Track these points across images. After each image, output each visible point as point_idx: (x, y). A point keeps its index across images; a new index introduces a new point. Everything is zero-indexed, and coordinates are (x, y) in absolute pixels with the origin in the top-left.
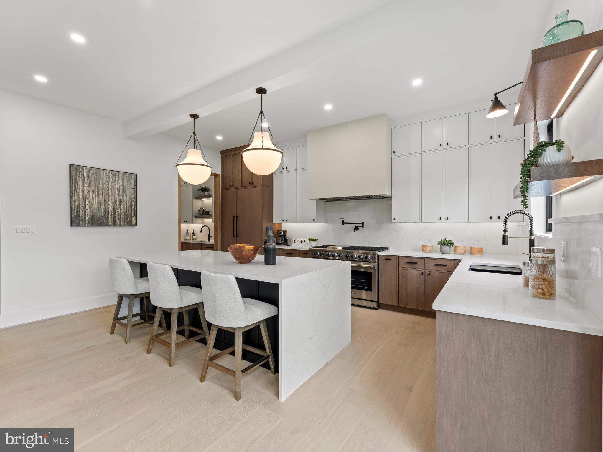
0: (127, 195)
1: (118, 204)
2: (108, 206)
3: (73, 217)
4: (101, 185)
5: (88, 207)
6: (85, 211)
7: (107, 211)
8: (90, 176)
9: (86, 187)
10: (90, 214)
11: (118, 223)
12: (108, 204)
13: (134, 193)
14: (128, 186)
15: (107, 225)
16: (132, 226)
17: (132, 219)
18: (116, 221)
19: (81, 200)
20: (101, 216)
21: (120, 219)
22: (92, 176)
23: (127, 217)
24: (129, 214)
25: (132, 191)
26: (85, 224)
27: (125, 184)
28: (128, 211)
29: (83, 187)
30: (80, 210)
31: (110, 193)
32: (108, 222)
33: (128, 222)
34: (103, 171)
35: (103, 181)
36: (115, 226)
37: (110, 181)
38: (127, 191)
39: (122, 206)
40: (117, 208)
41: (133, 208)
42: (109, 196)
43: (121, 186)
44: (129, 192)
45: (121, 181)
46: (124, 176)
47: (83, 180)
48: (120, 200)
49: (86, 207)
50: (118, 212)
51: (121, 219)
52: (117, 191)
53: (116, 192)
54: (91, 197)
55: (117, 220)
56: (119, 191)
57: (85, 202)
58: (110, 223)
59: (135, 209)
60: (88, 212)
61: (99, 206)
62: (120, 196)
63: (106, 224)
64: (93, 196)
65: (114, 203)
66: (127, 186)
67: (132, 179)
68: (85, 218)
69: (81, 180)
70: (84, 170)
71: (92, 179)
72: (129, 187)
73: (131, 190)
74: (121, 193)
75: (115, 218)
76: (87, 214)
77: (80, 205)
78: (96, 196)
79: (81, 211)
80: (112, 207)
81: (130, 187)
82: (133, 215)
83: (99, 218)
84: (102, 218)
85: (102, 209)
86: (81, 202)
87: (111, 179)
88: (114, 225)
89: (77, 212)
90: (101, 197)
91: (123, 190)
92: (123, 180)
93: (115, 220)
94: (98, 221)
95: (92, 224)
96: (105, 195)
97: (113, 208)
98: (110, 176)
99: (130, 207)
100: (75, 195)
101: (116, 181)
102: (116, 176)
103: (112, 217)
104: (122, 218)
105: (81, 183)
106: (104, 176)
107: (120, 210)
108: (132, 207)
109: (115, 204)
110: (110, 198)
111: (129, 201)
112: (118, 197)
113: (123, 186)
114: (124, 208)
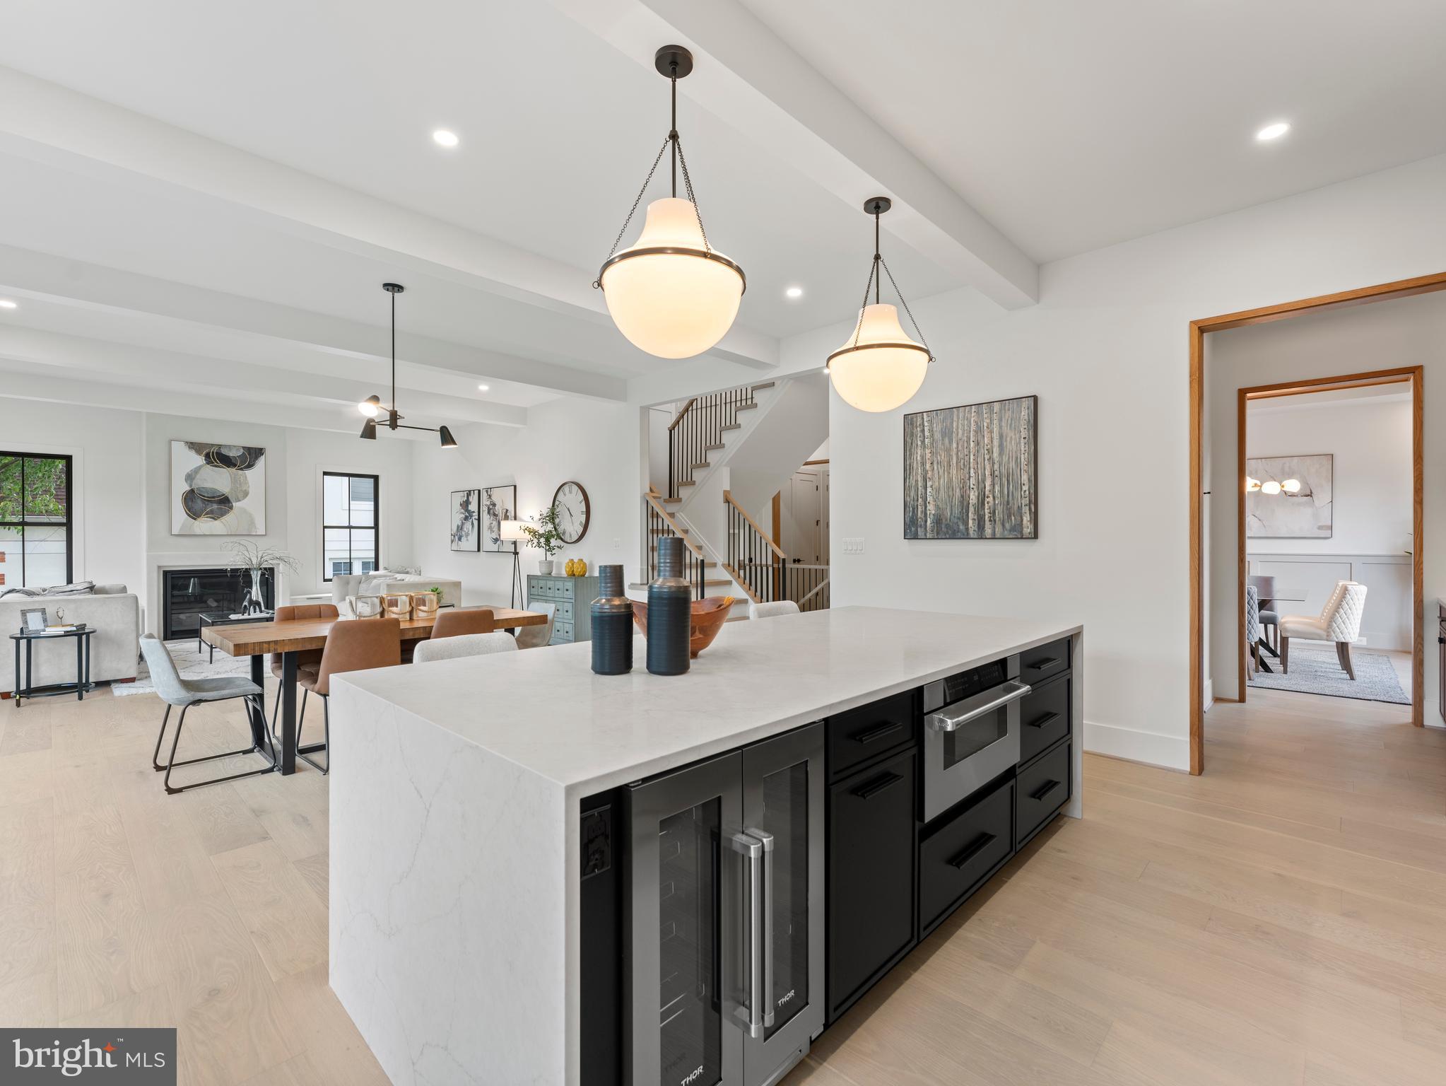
0: (1009, 458)
1: (988, 483)
2: (968, 492)
3: (908, 520)
4: (954, 445)
5: (931, 497)
6: (926, 507)
7: (965, 504)
8: (935, 429)
9: (928, 456)
10: (933, 512)
11: (988, 531)
12: (968, 488)
13: (1027, 449)
14: (1013, 434)
15: (966, 537)
16: (1022, 538)
17: (1022, 520)
18: (984, 527)
19: (920, 484)
20: (954, 517)
21: (993, 520)
22: (937, 428)
23: (1010, 516)
24: (1016, 507)
25: (1022, 444)
26: (925, 535)
27: (1006, 430)
28: (1013, 499)
29: (923, 457)
30: (917, 505)
31: (972, 460)
32: (967, 529)
33: (1013, 529)
34: (958, 412)
35: (958, 435)
36: (982, 538)
37: (972, 430)
38: (1010, 446)
39: (997, 488)
40: (987, 493)
41: (1025, 491)
42: (969, 468)
43: (995, 437)
44: (1015, 449)
45: (995, 426)
46: (1003, 411)
47: (923, 442)
48: (992, 474)
49: (928, 499)
50: (988, 503)
51: (995, 521)
52: (986, 452)
53: (984, 455)
54: (936, 476)
55: (987, 524)
56: (990, 451)
57: (926, 488)
58: (971, 532)
59: (1029, 493)
60: (931, 508)
61: (951, 493)
62: (993, 463)
63: (964, 535)
64: (939, 472)
65: (981, 483)
66: (1010, 434)
67: (1023, 413)
68: (926, 521)
69: (919, 443)
70: (925, 420)
71: (938, 436)
72: (1013, 437)
73: (1020, 443)
74: (996, 455)
75: (982, 518)
76: (928, 512)
77: (918, 495)
78: (944, 470)
79: (919, 507)
80: (976, 494)
81: (1018, 436)
82: (1025, 509)
83: (950, 520)
84: (956, 521)
85: (956, 502)
86: (920, 488)
87: (973, 427)
88: (981, 536)
89: (913, 509)
90: (955, 472)
91: (1001, 446)
92: (1001, 420)
93: (982, 523)
94: (947, 526)
95: (938, 533)
96: (962, 467)
97: (979, 494)
98: (972, 419)
99: (1017, 489)
100: (910, 475)
101: (985, 428)
102: (985, 416)
103: (976, 517)
104: (997, 519)
105: (919, 448)
106: (960, 422)
107: (994, 498)
108: (1023, 487)
109: (981, 485)
110: (972, 471)
111: (1014, 471)
112: (988, 467)
113: (1001, 436)
114: (1001, 492)
